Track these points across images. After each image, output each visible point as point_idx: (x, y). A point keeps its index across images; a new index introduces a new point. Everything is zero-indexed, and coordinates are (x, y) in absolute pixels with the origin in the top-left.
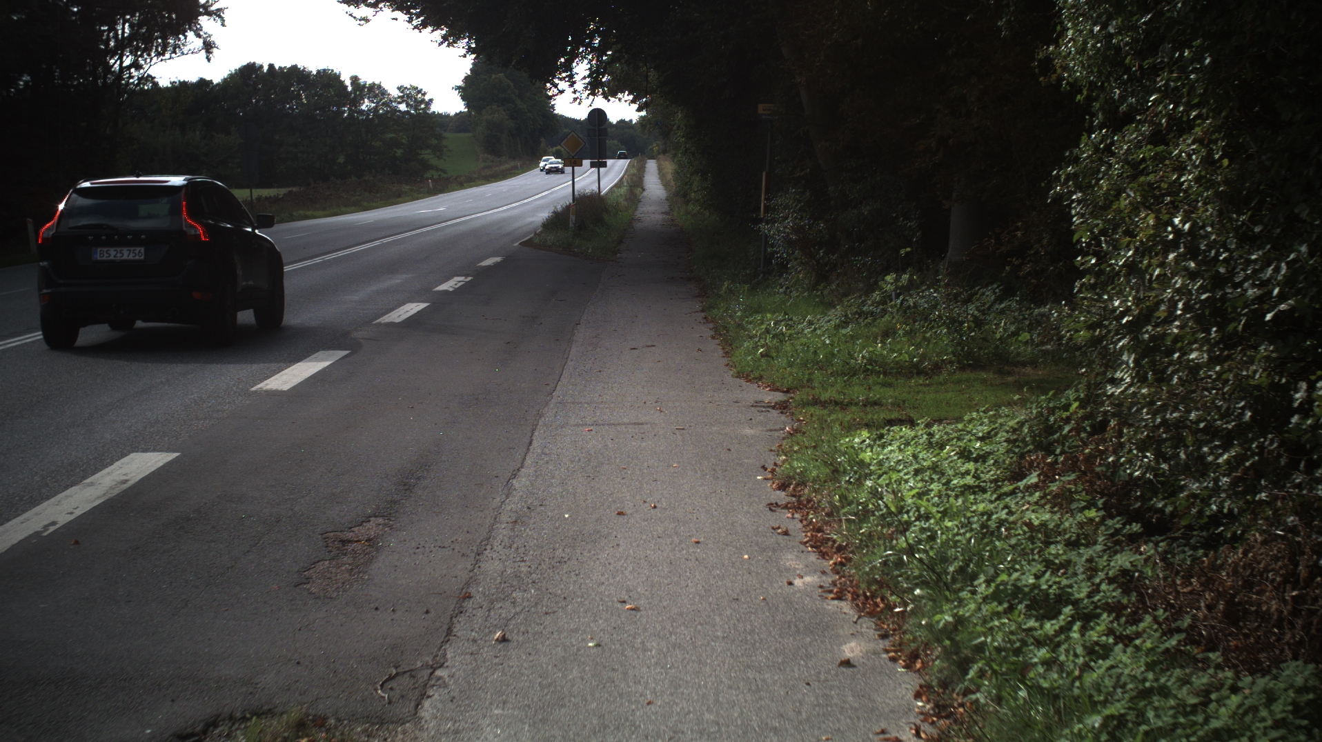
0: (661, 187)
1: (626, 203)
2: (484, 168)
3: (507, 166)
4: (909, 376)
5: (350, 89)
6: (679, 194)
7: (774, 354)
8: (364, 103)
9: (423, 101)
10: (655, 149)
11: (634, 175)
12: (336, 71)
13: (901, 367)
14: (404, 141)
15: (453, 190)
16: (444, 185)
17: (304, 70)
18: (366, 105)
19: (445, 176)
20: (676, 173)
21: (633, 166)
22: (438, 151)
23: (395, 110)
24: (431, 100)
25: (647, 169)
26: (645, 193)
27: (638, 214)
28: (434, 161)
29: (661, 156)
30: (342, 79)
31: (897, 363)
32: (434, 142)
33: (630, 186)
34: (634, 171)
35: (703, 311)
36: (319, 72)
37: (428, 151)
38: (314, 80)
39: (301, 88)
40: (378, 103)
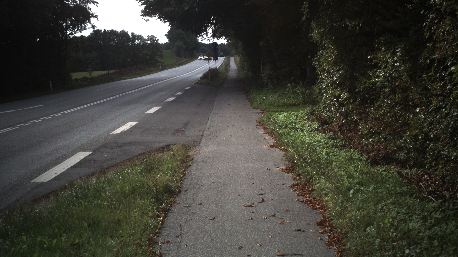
0: (236, 66)
1: (224, 71)
2: (176, 61)
3: (184, 60)
4: (292, 106)
5: (131, 37)
6: (241, 68)
7: (262, 103)
8: (136, 41)
9: (155, 40)
10: (233, 53)
11: (226, 62)
12: (126, 31)
13: (291, 105)
14: (149, 53)
15: (168, 69)
16: (164, 68)
17: (116, 31)
18: (136, 42)
19: (164, 64)
20: (240, 61)
21: (226, 59)
22: (161, 56)
23: (147, 43)
24: (158, 40)
25: (231, 60)
26: (230, 68)
27: (228, 74)
28: (160, 60)
29: (235, 55)
30: (128, 34)
31: (290, 104)
32: (160, 53)
33: (225, 66)
34: (226, 61)
35: (246, 97)
36: (120, 31)
37: (158, 56)
38: (119, 35)
39: (115, 37)
40: (140, 41)
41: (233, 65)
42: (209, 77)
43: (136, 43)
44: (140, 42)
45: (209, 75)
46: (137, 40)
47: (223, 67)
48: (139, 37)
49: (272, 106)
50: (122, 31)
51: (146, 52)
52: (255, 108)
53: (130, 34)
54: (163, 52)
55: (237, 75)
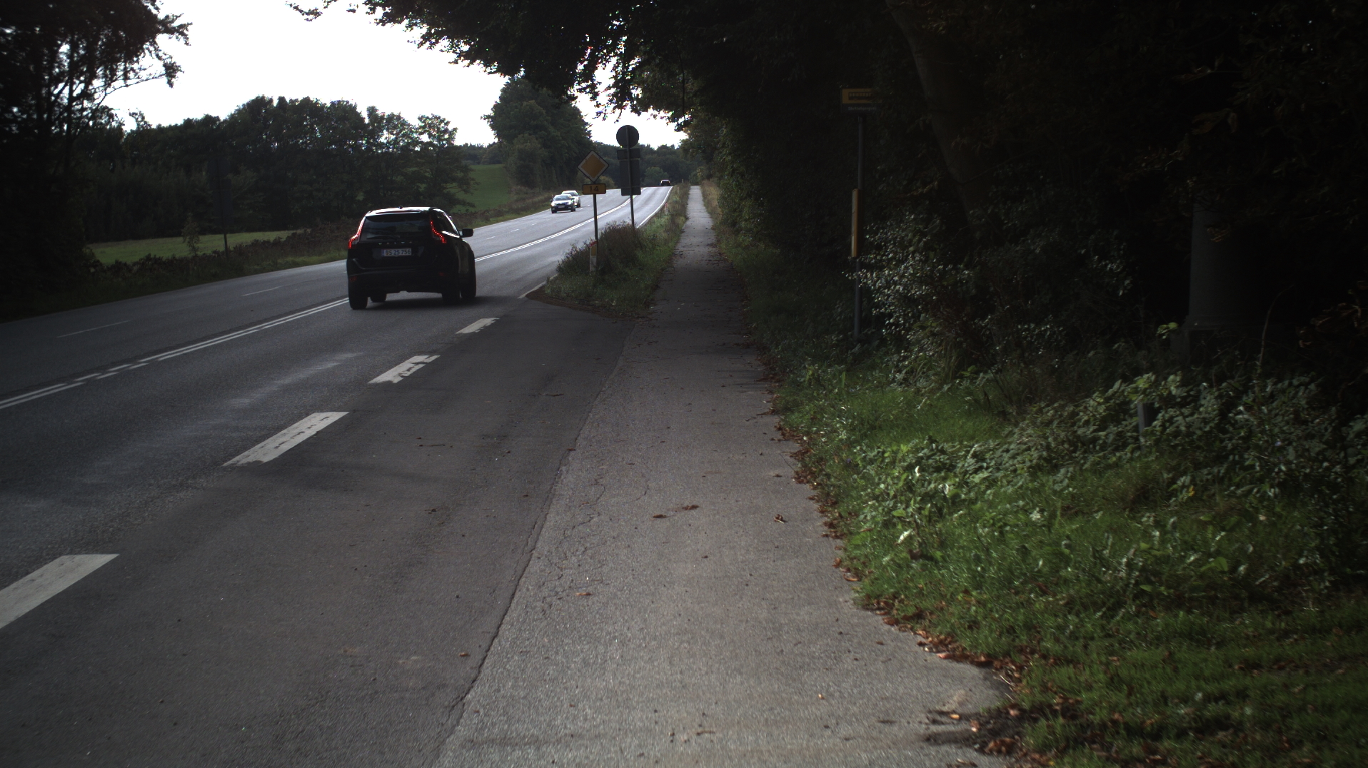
1: (667, 235)
2: (517, 201)
3: (541, 198)
5: (367, 121)
6: (727, 223)
8: (383, 135)
9: (446, 131)
10: (699, 175)
11: (676, 202)
12: (352, 102)
14: (427, 174)
17: (316, 103)
18: (385, 137)
19: (473, 209)
21: (676, 193)
22: (465, 183)
23: (417, 142)
24: (455, 129)
28: (461, 195)
29: (705, 182)
30: (358, 110)
32: (460, 174)
35: (773, 412)
36: (333, 103)
37: (454, 184)
38: (328, 114)
39: (314, 121)
40: (398, 134)
41: (698, 213)
42: (592, 268)
43: (383, 140)
44: (396, 138)
46: (385, 132)
48: (394, 122)
50: (339, 102)
51: (414, 169)
54: (472, 170)
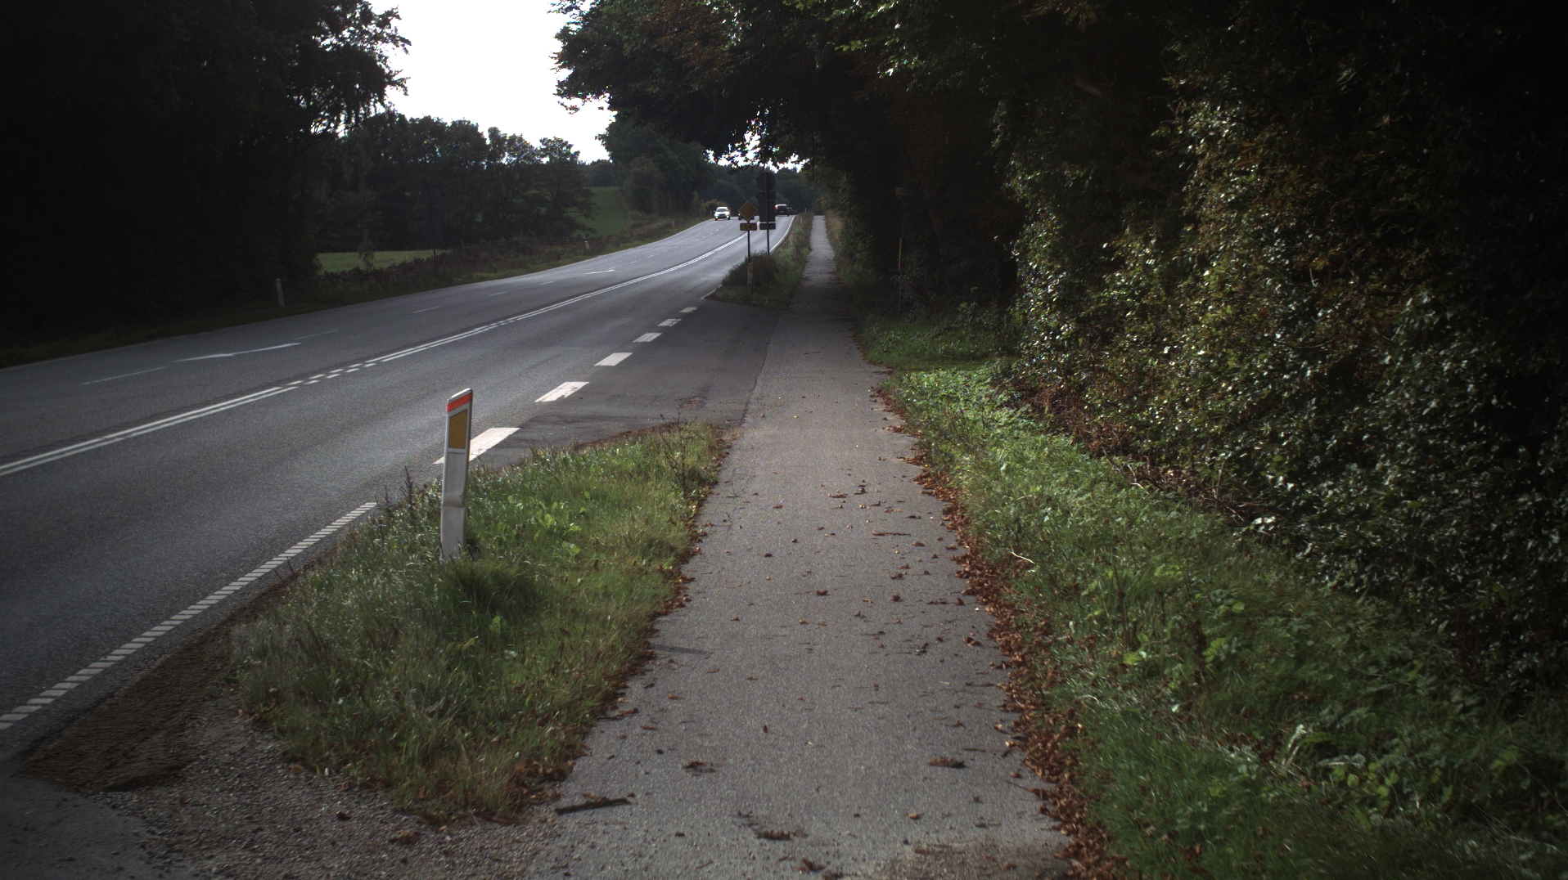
0: (829, 246)
1: (793, 263)
2: (635, 227)
3: (660, 224)
4: (964, 359)
5: (488, 142)
7: (891, 351)
8: (504, 156)
9: (568, 154)
10: (823, 203)
11: (800, 233)
12: (473, 122)
14: (547, 197)
15: (611, 251)
17: (438, 121)
18: (505, 159)
20: (843, 233)
21: (799, 224)
22: (586, 208)
23: (539, 165)
24: (577, 153)
25: (814, 227)
26: (812, 254)
27: (805, 274)
28: (580, 220)
29: (830, 212)
30: (480, 131)
31: (960, 353)
33: (797, 246)
34: (799, 229)
36: (454, 123)
37: (575, 209)
38: (449, 133)
39: (435, 141)
40: (519, 156)
41: (822, 244)
42: (749, 281)
43: (504, 161)
44: (518, 160)
45: (750, 275)
46: (507, 154)
47: (790, 250)
48: (516, 144)
49: (917, 357)
50: (460, 122)
51: (535, 192)
52: (872, 363)
53: (484, 130)
54: (593, 195)
55: (833, 276)
